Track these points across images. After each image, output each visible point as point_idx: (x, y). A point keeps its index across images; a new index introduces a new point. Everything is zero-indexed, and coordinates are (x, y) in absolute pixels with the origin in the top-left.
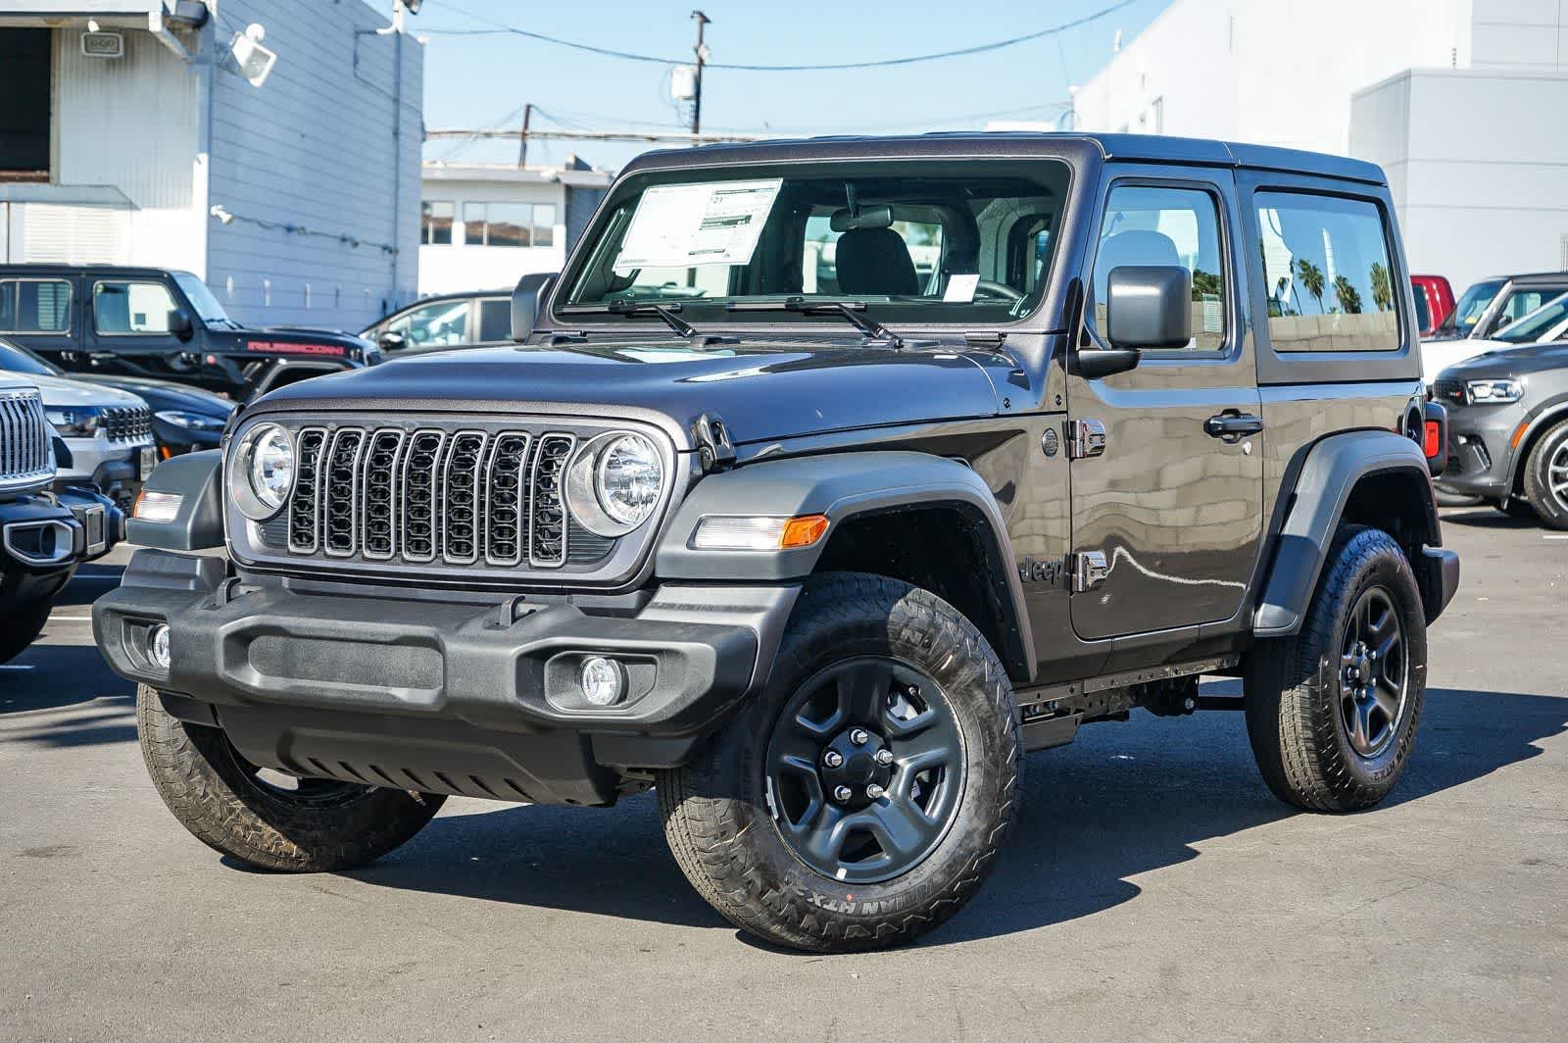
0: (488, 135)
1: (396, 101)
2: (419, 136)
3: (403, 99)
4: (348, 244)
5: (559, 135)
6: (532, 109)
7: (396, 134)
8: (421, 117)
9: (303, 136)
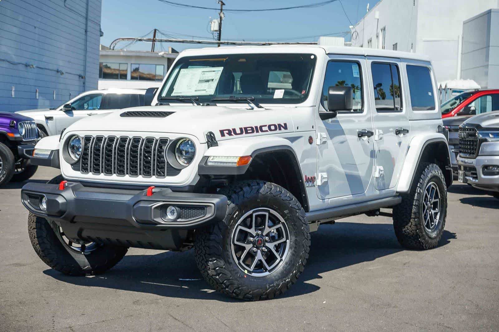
0: (140, 40)
1: (86, 19)
2: (99, 33)
3: (89, 18)
4: (60, 73)
5: (166, 41)
6: (157, 31)
7: (86, 31)
8: (100, 27)
9: (35, 27)
